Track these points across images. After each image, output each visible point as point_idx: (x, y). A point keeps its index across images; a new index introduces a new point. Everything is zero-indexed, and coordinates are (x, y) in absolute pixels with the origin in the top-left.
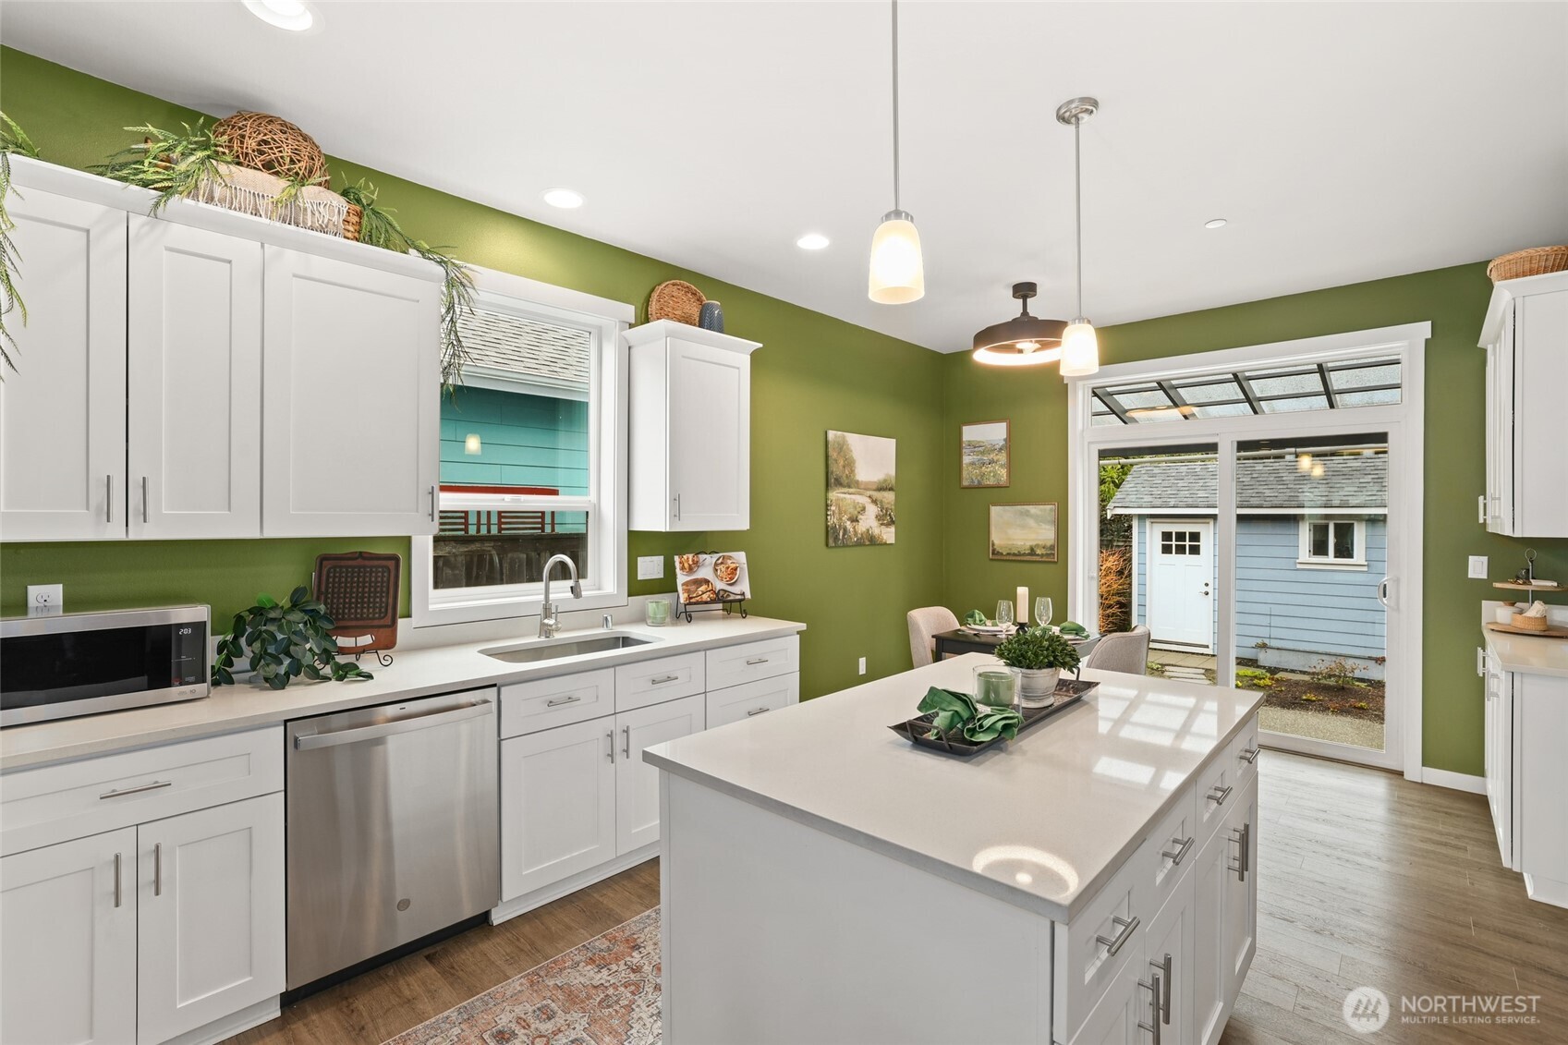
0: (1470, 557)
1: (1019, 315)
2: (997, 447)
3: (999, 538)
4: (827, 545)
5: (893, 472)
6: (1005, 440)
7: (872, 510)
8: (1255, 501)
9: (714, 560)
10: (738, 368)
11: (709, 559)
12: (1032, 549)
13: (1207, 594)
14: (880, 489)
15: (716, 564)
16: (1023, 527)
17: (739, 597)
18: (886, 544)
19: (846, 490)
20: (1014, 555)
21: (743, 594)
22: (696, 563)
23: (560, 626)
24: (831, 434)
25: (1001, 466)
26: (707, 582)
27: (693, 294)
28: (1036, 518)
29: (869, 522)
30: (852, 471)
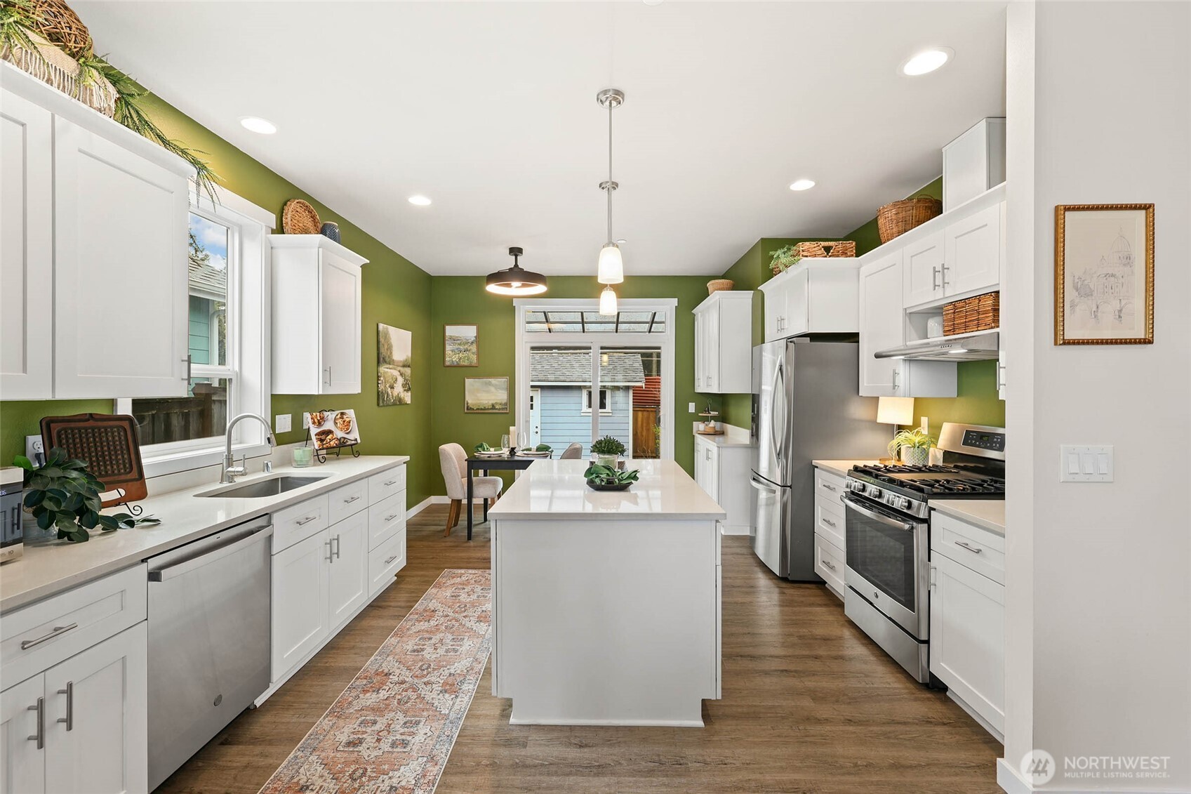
0: (690, 404)
1: (513, 266)
2: (470, 341)
3: (471, 399)
4: (378, 405)
5: (410, 355)
6: (476, 337)
7: (400, 380)
8: (562, 378)
9: (334, 416)
10: (355, 276)
11: (331, 416)
12: (493, 405)
13: (537, 433)
14: (404, 366)
15: (335, 419)
16: (488, 392)
17: (353, 442)
18: (406, 404)
19: (388, 366)
20: (481, 409)
21: (356, 440)
22: (322, 418)
23: (247, 471)
24: (381, 326)
25: (473, 353)
26: (330, 432)
27: (309, 212)
28: (496, 387)
29: (399, 390)
30: (391, 353)
